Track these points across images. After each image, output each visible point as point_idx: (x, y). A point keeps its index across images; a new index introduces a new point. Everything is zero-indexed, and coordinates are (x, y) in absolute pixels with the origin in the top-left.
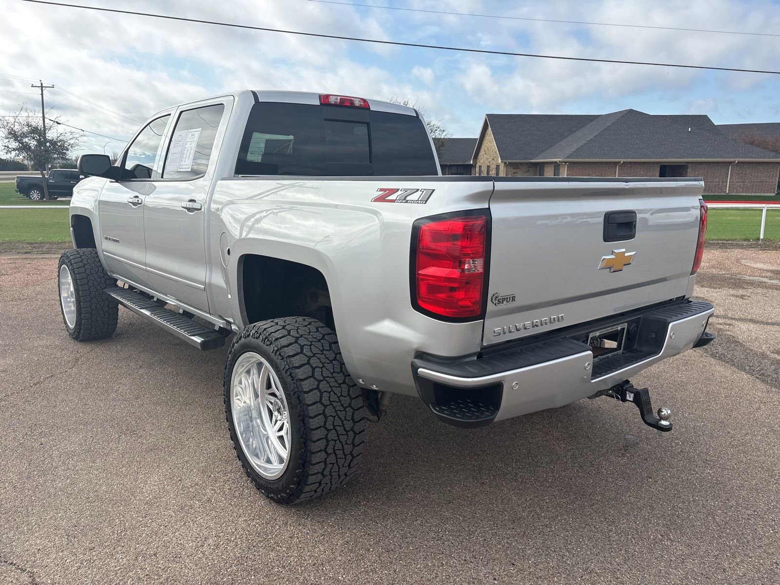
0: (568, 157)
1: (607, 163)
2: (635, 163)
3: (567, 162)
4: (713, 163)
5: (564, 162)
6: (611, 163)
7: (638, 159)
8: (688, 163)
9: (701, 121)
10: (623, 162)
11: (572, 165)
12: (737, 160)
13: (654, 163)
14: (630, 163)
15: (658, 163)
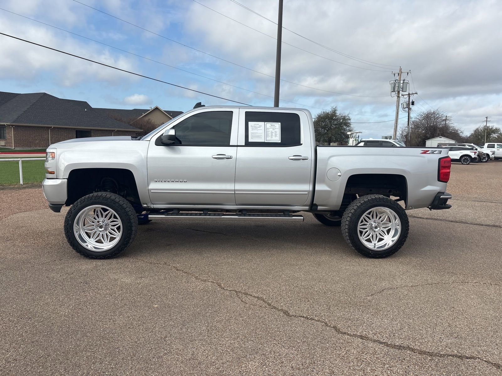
0: (14, 122)
1: (42, 127)
2: (60, 128)
3: (13, 126)
4: (104, 130)
5: (11, 125)
6: (45, 127)
7: (63, 125)
8: (91, 130)
9: (84, 104)
10: (54, 127)
11: (17, 128)
12: (116, 129)
13: (72, 129)
14: (58, 128)
15: (74, 129)
